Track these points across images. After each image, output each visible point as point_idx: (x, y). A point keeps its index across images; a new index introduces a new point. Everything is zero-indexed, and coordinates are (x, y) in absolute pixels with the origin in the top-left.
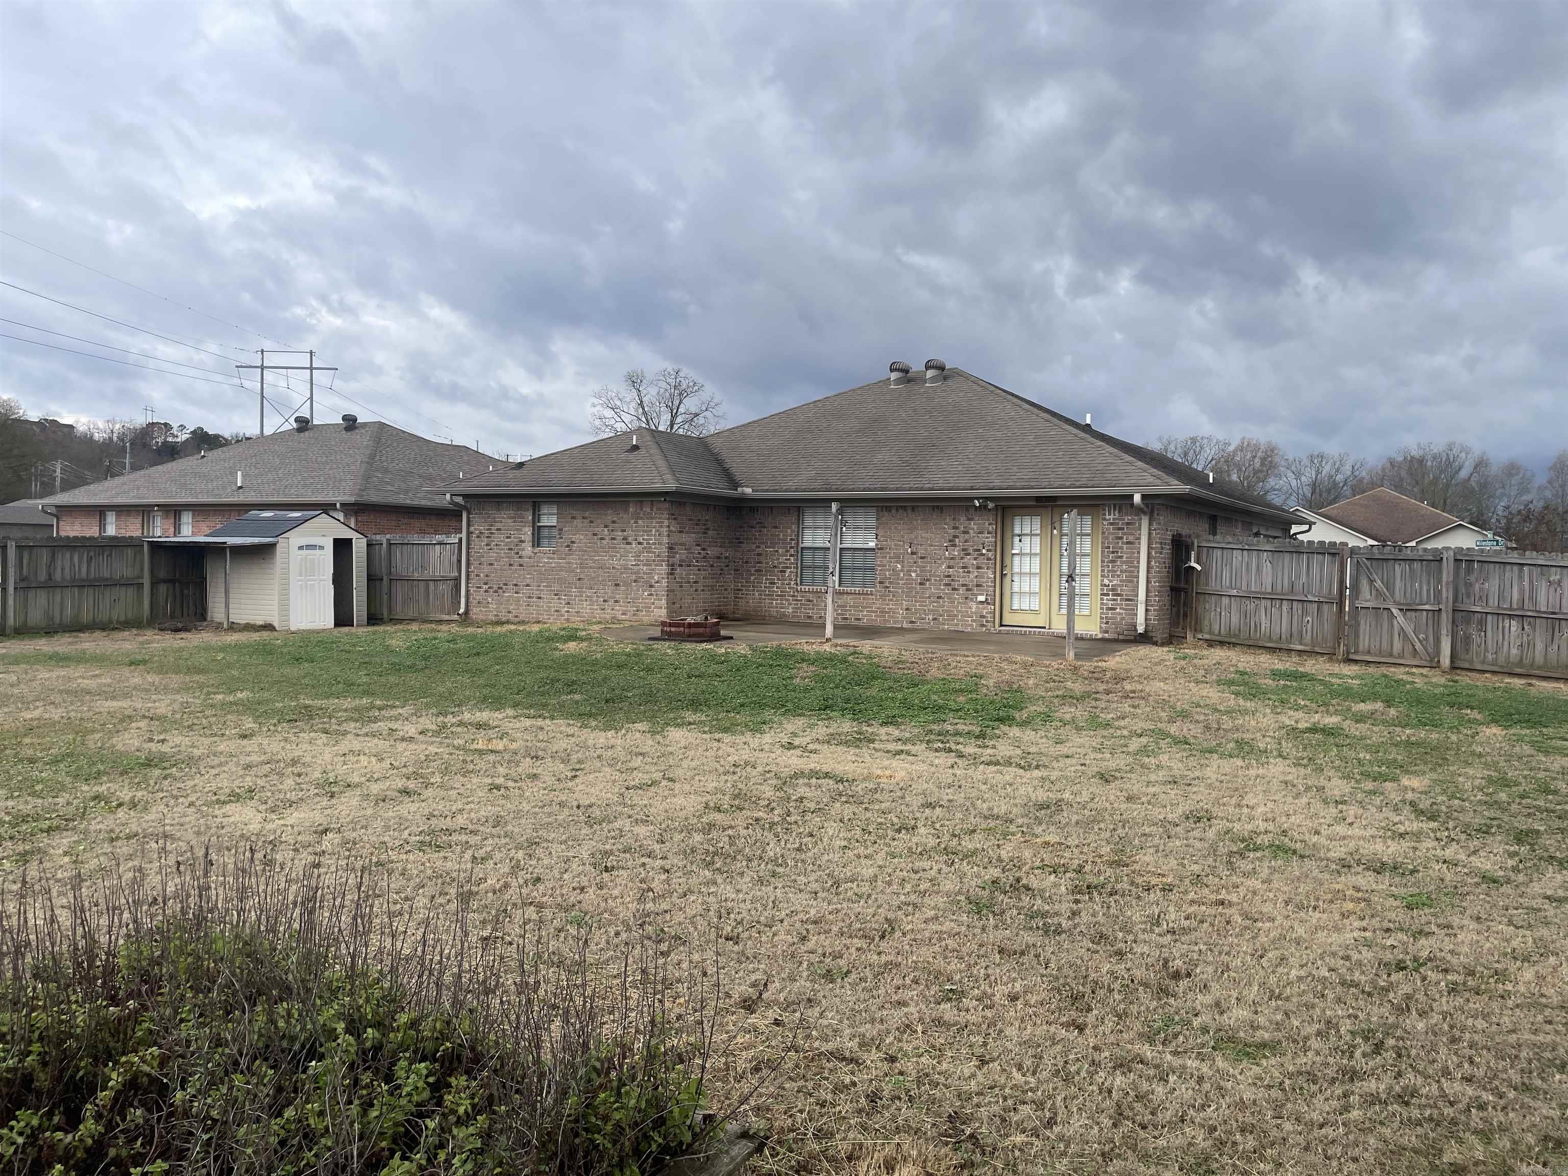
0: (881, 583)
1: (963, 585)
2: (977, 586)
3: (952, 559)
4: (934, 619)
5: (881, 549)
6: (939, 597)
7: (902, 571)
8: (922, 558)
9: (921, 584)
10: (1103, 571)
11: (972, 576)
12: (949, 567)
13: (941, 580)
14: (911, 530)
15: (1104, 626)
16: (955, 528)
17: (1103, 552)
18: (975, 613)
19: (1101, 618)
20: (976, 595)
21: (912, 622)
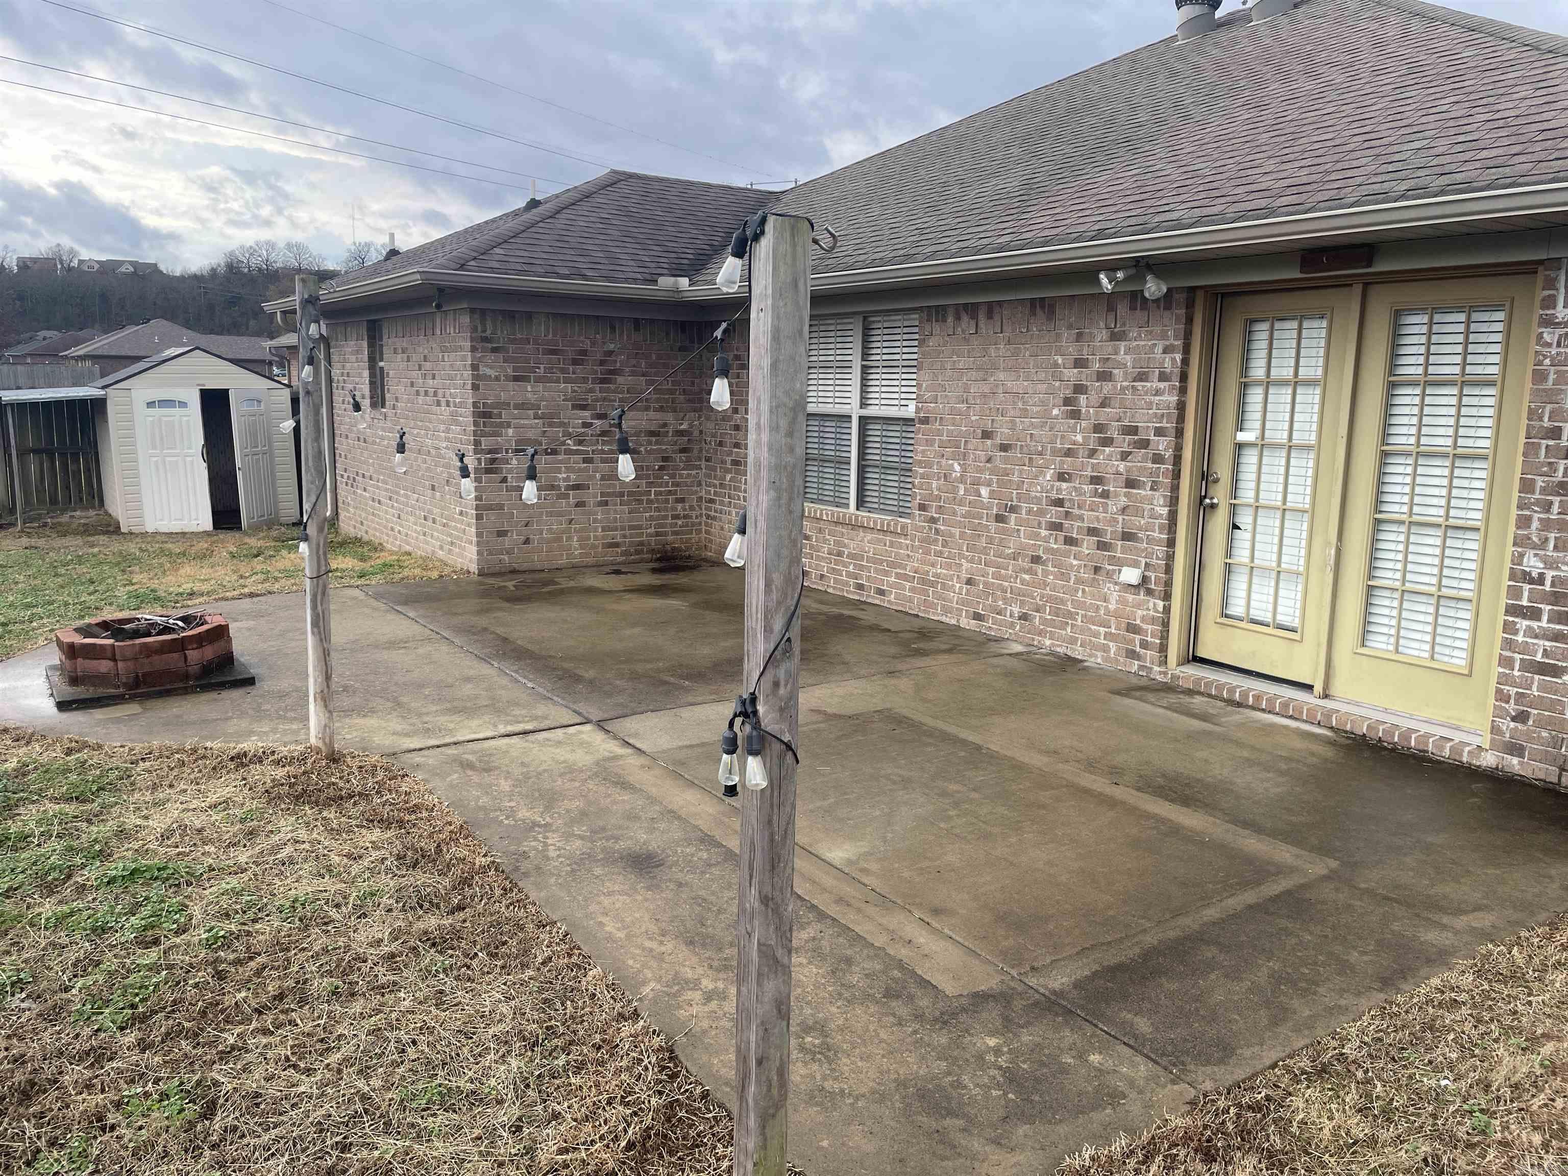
0: (922, 507)
1: (1092, 532)
2: (1127, 536)
3: (1069, 453)
4: (1024, 617)
5: (925, 421)
6: (1036, 560)
7: (962, 480)
8: (1004, 448)
9: (1000, 519)
10: (1524, 522)
11: (1113, 506)
12: (1062, 477)
13: (1041, 513)
14: (987, 370)
15: (1507, 725)
16: (1080, 363)
17: (1530, 449)
18: (1117, 615)
19: (1502, 697)
20: (1121, 563)
21: (978, 617)
